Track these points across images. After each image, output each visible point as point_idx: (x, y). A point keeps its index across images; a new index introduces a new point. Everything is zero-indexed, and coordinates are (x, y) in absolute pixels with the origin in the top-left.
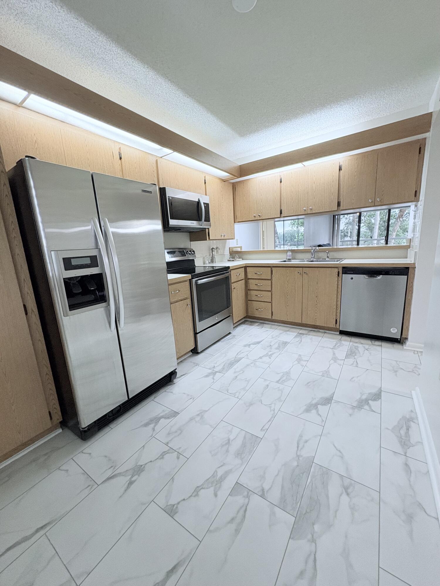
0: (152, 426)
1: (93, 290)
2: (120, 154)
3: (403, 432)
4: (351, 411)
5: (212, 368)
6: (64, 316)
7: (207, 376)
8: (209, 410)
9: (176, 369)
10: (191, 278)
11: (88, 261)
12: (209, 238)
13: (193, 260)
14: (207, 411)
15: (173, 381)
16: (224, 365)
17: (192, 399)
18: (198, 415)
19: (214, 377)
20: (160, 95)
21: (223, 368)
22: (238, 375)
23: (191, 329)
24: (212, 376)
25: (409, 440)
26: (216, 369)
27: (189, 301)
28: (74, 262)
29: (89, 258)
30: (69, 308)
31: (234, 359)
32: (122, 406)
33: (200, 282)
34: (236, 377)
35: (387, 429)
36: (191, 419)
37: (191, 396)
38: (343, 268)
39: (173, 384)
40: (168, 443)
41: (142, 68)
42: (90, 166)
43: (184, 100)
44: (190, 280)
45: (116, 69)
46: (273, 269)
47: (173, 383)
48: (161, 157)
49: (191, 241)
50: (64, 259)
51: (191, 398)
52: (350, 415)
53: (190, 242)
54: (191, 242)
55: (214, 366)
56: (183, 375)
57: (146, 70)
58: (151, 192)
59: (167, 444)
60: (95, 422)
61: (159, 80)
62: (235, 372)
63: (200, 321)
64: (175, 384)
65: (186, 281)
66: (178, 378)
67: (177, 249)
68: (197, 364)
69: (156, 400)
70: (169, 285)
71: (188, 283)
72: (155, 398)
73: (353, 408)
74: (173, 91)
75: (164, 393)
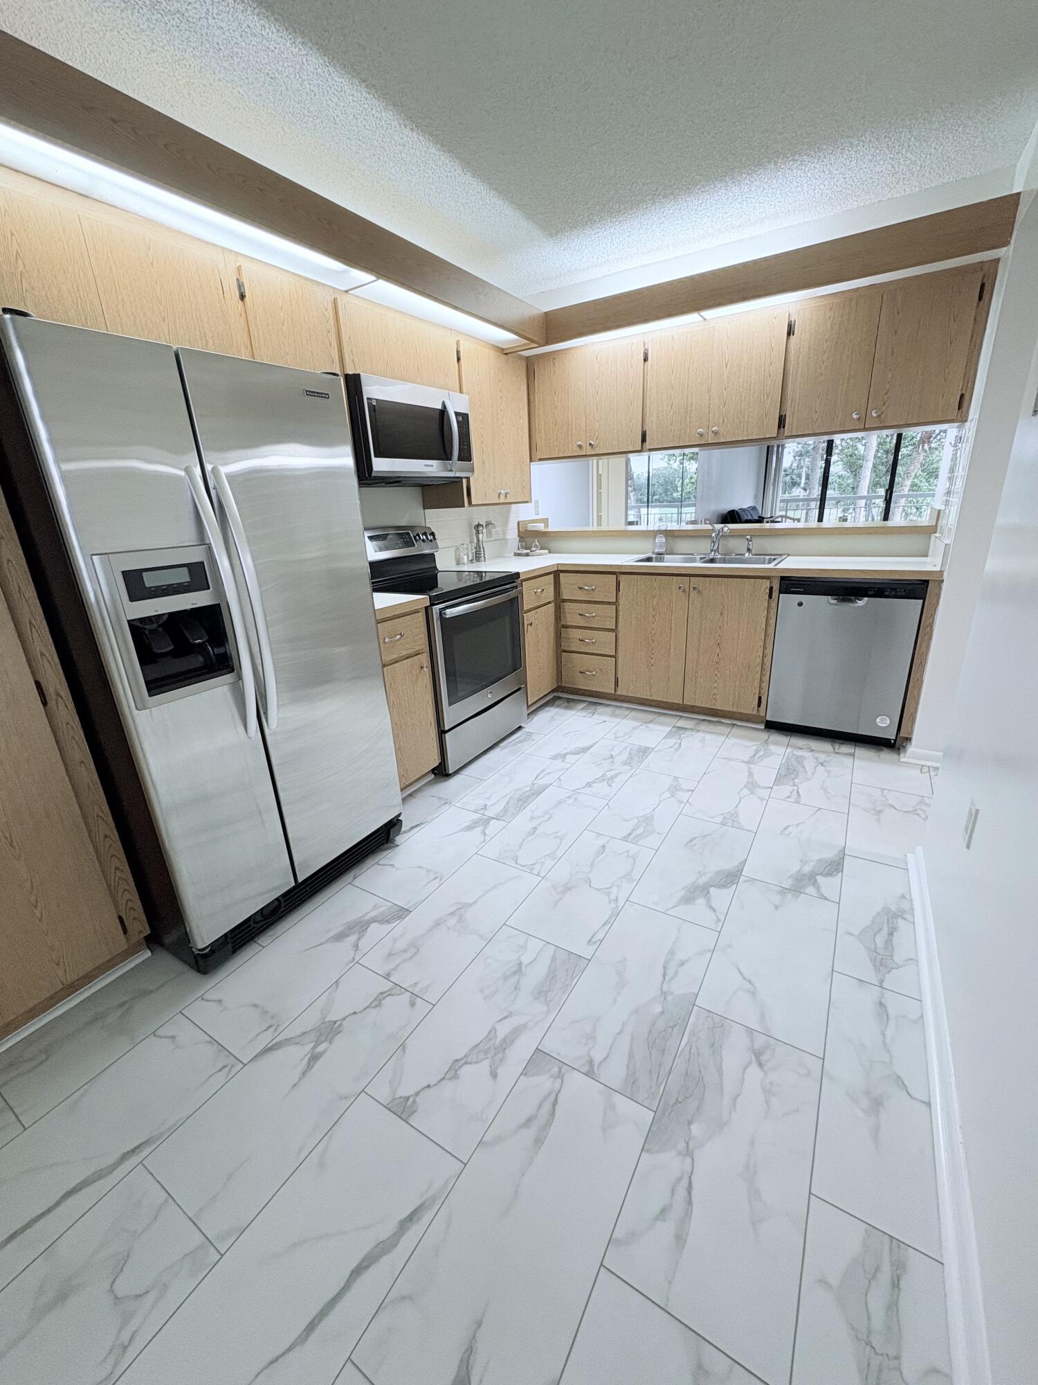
0: (353, 938)
1: (200, 643)
2: (240, 286)
3: (880, 940)
4: (777, 899)
5: (482, 809)
6: (137, 708)
7: (469, 828)
8: (475, 902)
9: (399, 815)
10: (429, 604)
11: (183, 577)
12: (470, 502)
13: (432, 556)
14: (470, 905)
15: (395, 841)
16: (507, 803)
17: (439, 879)
18: (453, 914)
19: (485, 829)
21: (506, 810)
22: (540, 824)
23: (431, 723)
24: (481, 828)
25: (892, 956)
26: (489, 813)
27: (425, 659)
28: (150, 581)
29: (185, 569)
30: (149, 690)
31: (529, 789)
32: (283, 900)
33: (451, 613)
34: (535, 828)
35: (849, 933)
36: (437, 924)
37: (435, 873)
38: (783, 578)
39: (394, 847)
40: (389, 975)
42: (166, 319)
43: (402, 136)
44: (426, 608)
45: (218, 44)
46: (622, 578)
47: (393, 845)
48: (347, 291)
49: (425, 508)
50: (125, 574)
51: (436, 878)
52: (776, 907)
53: (422, 510)
54: (426, 510)
55: (486, 806)
56: (416, 826)
58: (326, 393)
59: (387, 977)
60: (225, 935)
62: (532, 818)
63: (450, 704)
64: (398, 846)
65: (418, 612)
66: (405, 832)
67: (393, 529)
68: (446, 800)
69: (356, 882)
70: (378, 622)
71: (421, 617)
72: (355, 878)
73: (783, 891)
75: (376, 866)
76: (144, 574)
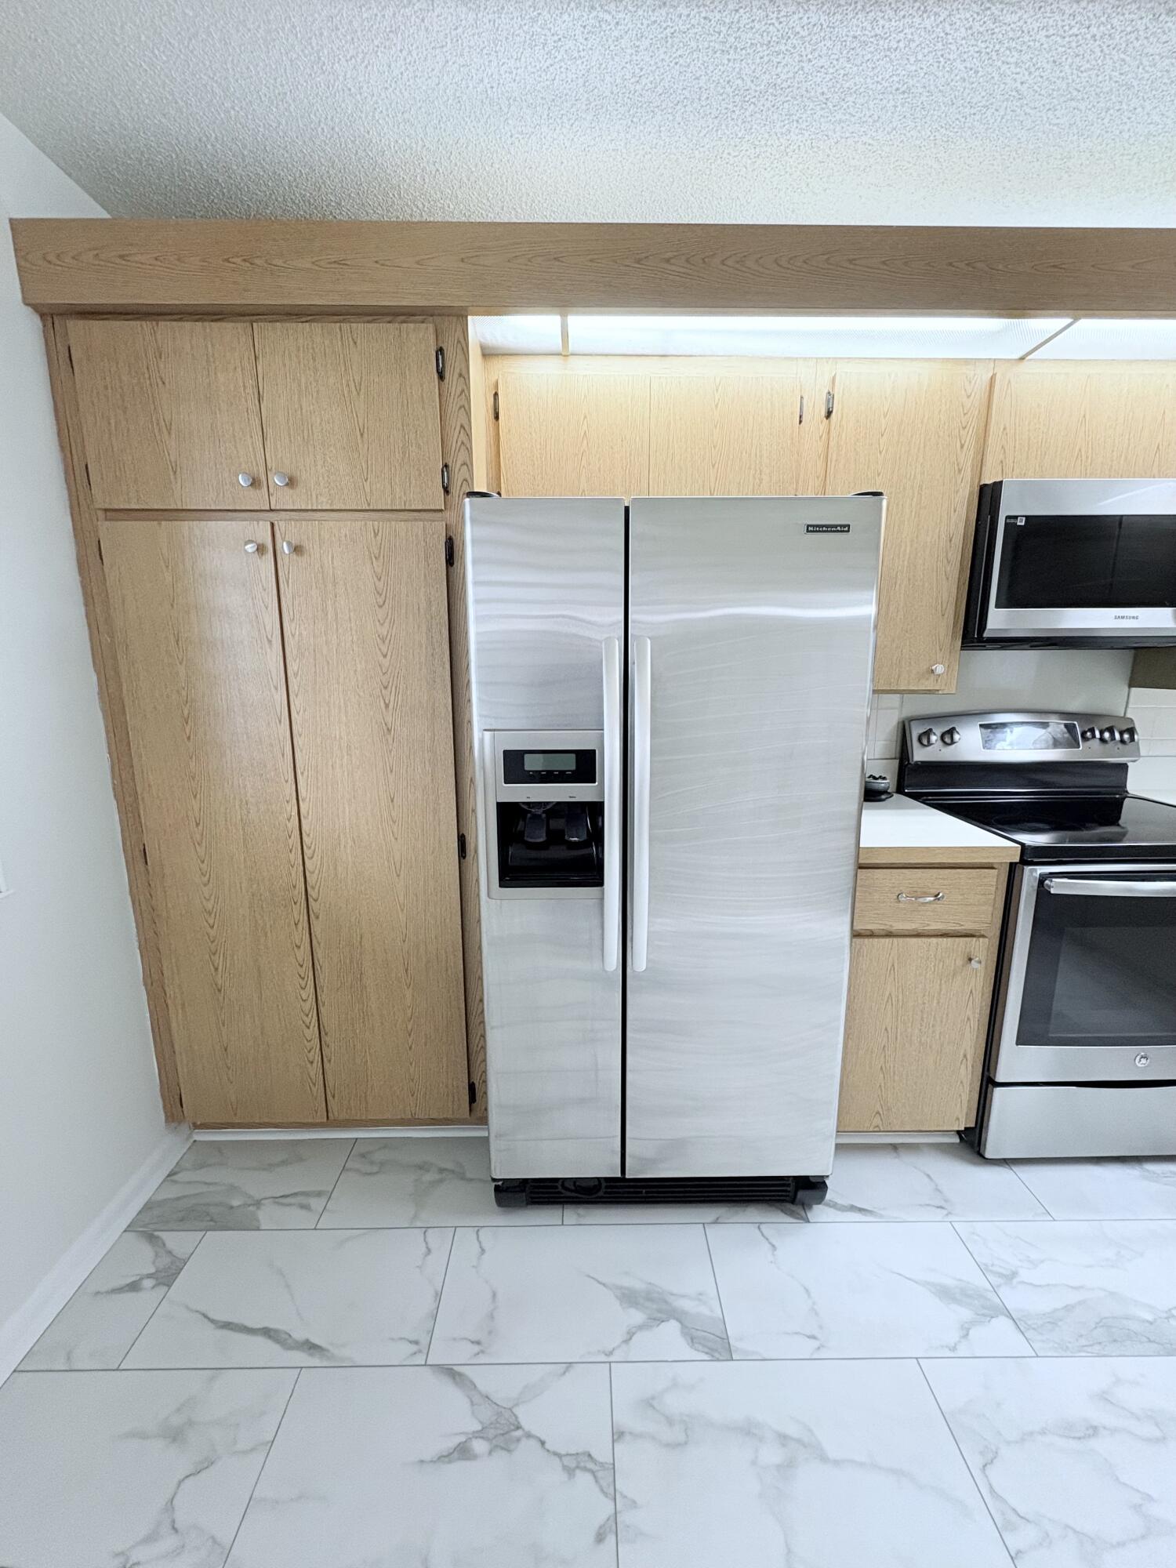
0: (637, 1317)
1: (575, 842)
5: (1001, 1275)
6: (489, 895)
7: (945, 1293)
8: (837, 1463)
9: (828, 1176)
10: (1017, 859)
11: (570, 764)
13: (1124, 767)
14: (824, 1458)
15: (810, 1207)
16: (1069, 1308)
17: (816, 1344)
18: (783, 1439)
19: (973, 1323)
20: (1024, 89)
21: (1052, 1321)
22: (1114, 1431)
24: (966, 1314)
26: (1013, 1298)
27: (984, 947)
28: (531, 764)
29: (574, 756)
30: (501, 879)
31: (1150, 1317)
32: (604, 1184)
33: (1058, 887)
34: (1094, 1430)
36: (748, 1430)
37: (821, 1327)
39: (802, 1218)
40: (621, 1434)
41: (917, 20)
44: (1012, 866)
47: (803, 1213)
48: (1022, 359)
49: (1130, 686)
50: (507, 754)
51: (813, 1337)
53: (1127, 688)
54: (1133, 690)
55: (1014, 1274)
56: (861, 1210)
57: (936, 14)
58: (845, 526)
59: (618, 1435)
60: (525, 1181)
61: (1009, 19)
62: (1104, 1397)
63: (1024, 1041)
64: (809, 1222)
65: (993, 868)
66: (834, 1206)
68: (946, 1201)
69: (713, 1231)
71: (999, 877)
72: (716, 1222)
74: (1094, 30)
75: (753, 1229)
76: (527, 756)
